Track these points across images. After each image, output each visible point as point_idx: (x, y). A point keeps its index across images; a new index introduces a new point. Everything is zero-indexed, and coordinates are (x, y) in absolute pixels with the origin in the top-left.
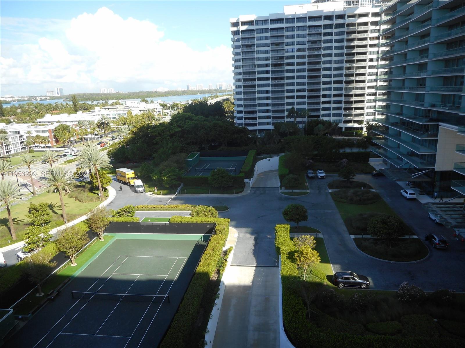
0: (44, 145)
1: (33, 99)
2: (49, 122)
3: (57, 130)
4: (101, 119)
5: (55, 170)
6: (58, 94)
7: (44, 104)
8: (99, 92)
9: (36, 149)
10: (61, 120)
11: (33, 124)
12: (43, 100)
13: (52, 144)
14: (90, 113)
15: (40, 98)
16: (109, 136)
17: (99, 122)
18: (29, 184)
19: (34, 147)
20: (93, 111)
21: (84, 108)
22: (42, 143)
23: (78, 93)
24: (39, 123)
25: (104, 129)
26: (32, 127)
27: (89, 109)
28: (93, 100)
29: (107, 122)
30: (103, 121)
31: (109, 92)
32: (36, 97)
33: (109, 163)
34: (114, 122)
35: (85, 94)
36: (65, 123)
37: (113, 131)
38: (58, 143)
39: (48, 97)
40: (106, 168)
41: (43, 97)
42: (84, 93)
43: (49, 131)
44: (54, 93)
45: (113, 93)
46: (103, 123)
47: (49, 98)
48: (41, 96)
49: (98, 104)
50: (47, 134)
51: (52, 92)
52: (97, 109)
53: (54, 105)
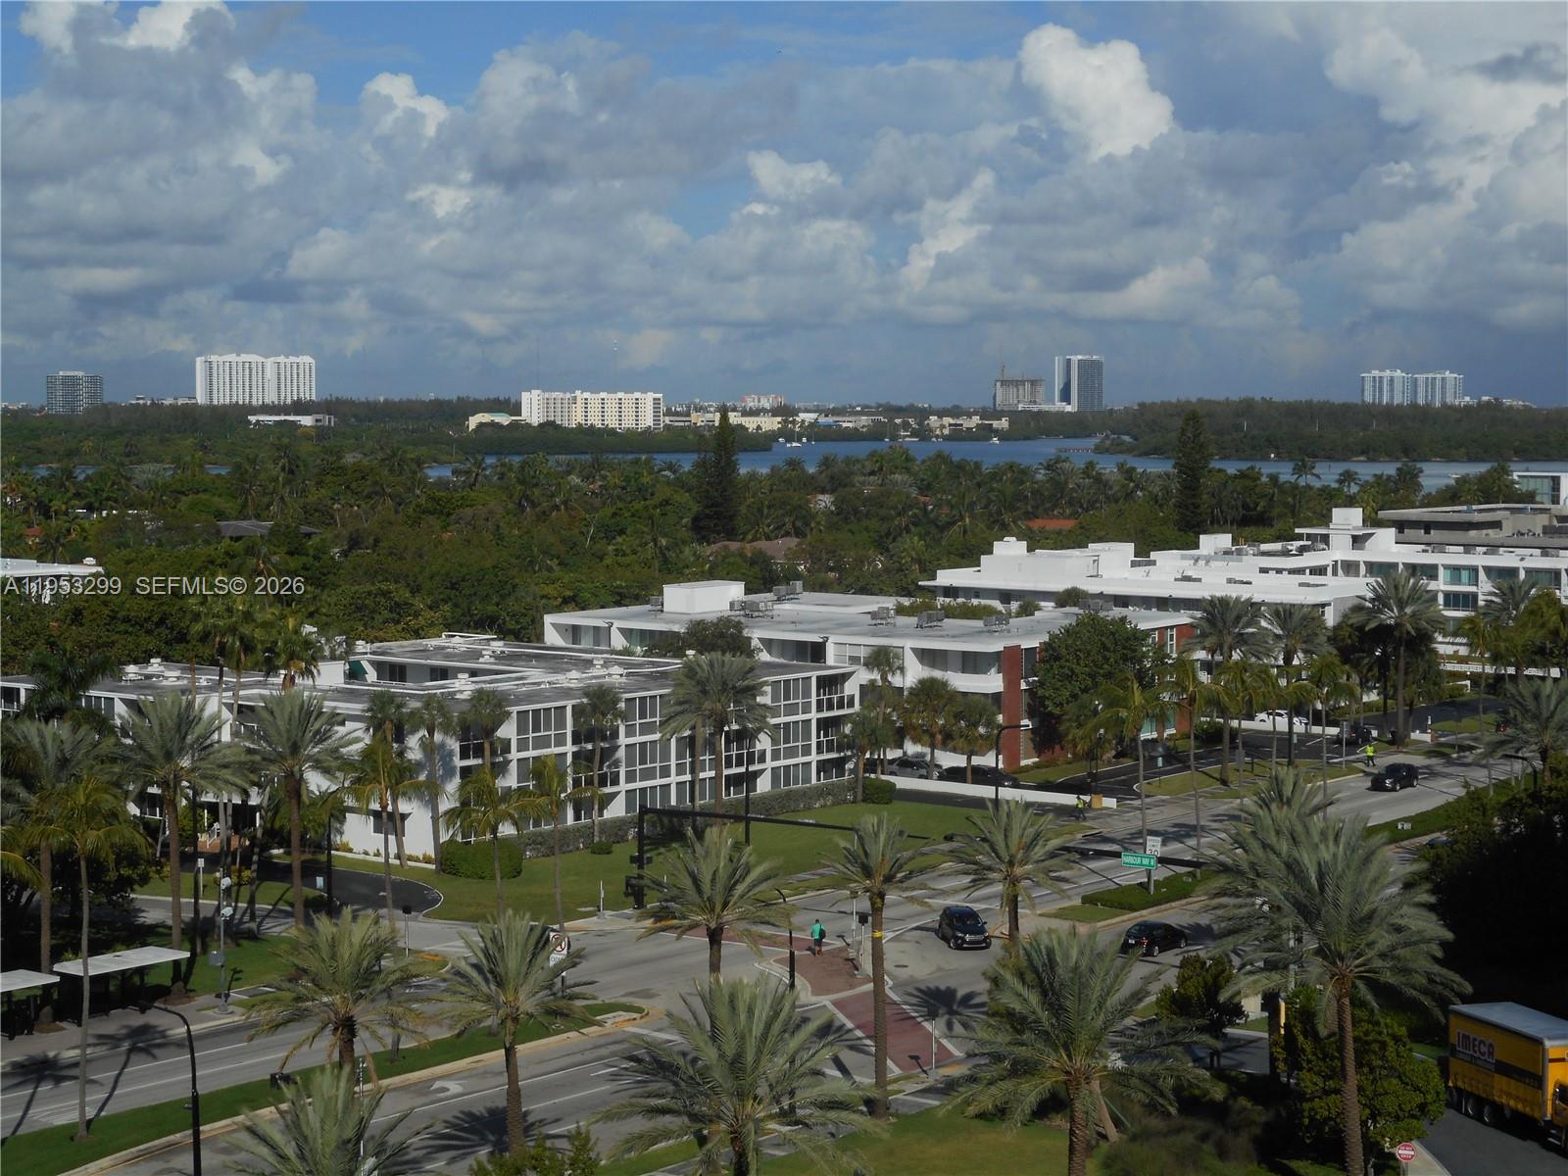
0: (958, 761)
1: (906, 426)
2: (1006, 596)
3: (1057, 658)
4: (1370, 595)
5: (1067, 956)
6: (1066, 396)
7: (978, 465)
8: (1353, 399)
9: (903, 782)
10: (1092, 587)
11: (906, 602)
12: (968, 436)
13: (1013, 758)
14: (1286, 553)
15: (947, 420)
16: (1416, 735)
17: (1355, 620)
18: (850, 1025)
19: (894, 767)
20: (1309, 537)
21: (1245, 506)
22: (951, 745)
23: (1200, 400)
24: (941, 600)
25: (1383, 677)
26: (902, 620)
27: (1280, 516)
28: (1306, 454)
29: (1417, 630)
30: (1389, 617)
31: (1421, 401)
32: (923, 414)
33: (1439, 954)
34: (1468, 630)
35: (1247, 407)
36: (1117, 612)
37: (1451, 707)
38: (1048, 755)
39: (998, 415)
40: (1422, 998)
41: (970, 415)
42: (1241, 402)
43: (1006, 658)
44: (1041, 390)
45: (1452, 408)
46: (1383, 633)
47: (1003, 423)
48: (955, 412)
49: (1340, 482)
50: (992, 682)
51: (1033, 383)
52: (1346, 519)
53: (1039, 477)
